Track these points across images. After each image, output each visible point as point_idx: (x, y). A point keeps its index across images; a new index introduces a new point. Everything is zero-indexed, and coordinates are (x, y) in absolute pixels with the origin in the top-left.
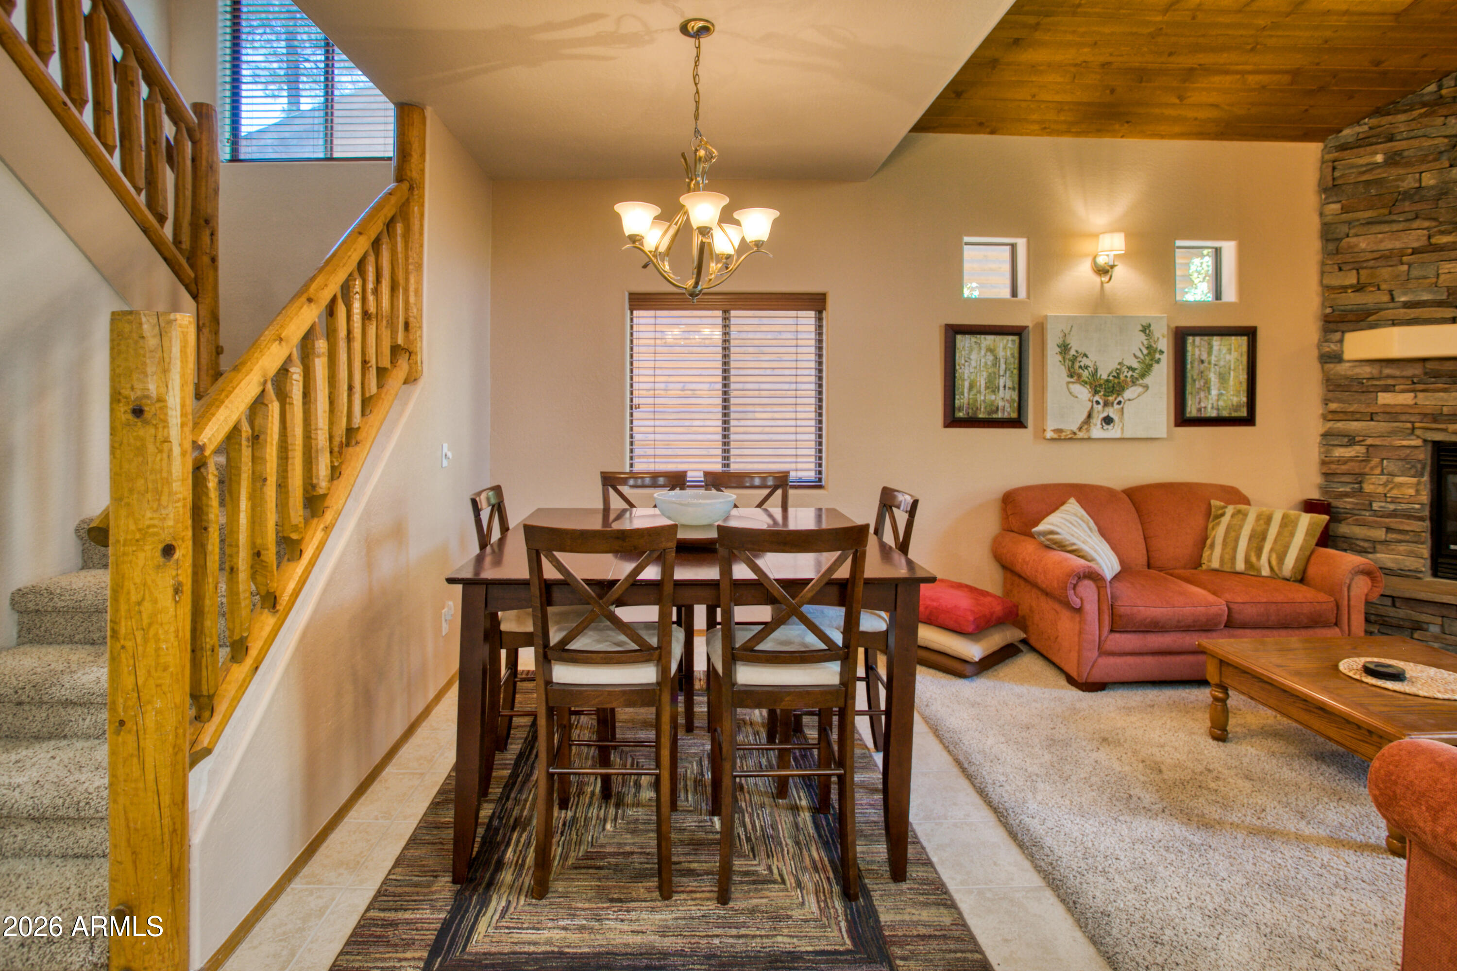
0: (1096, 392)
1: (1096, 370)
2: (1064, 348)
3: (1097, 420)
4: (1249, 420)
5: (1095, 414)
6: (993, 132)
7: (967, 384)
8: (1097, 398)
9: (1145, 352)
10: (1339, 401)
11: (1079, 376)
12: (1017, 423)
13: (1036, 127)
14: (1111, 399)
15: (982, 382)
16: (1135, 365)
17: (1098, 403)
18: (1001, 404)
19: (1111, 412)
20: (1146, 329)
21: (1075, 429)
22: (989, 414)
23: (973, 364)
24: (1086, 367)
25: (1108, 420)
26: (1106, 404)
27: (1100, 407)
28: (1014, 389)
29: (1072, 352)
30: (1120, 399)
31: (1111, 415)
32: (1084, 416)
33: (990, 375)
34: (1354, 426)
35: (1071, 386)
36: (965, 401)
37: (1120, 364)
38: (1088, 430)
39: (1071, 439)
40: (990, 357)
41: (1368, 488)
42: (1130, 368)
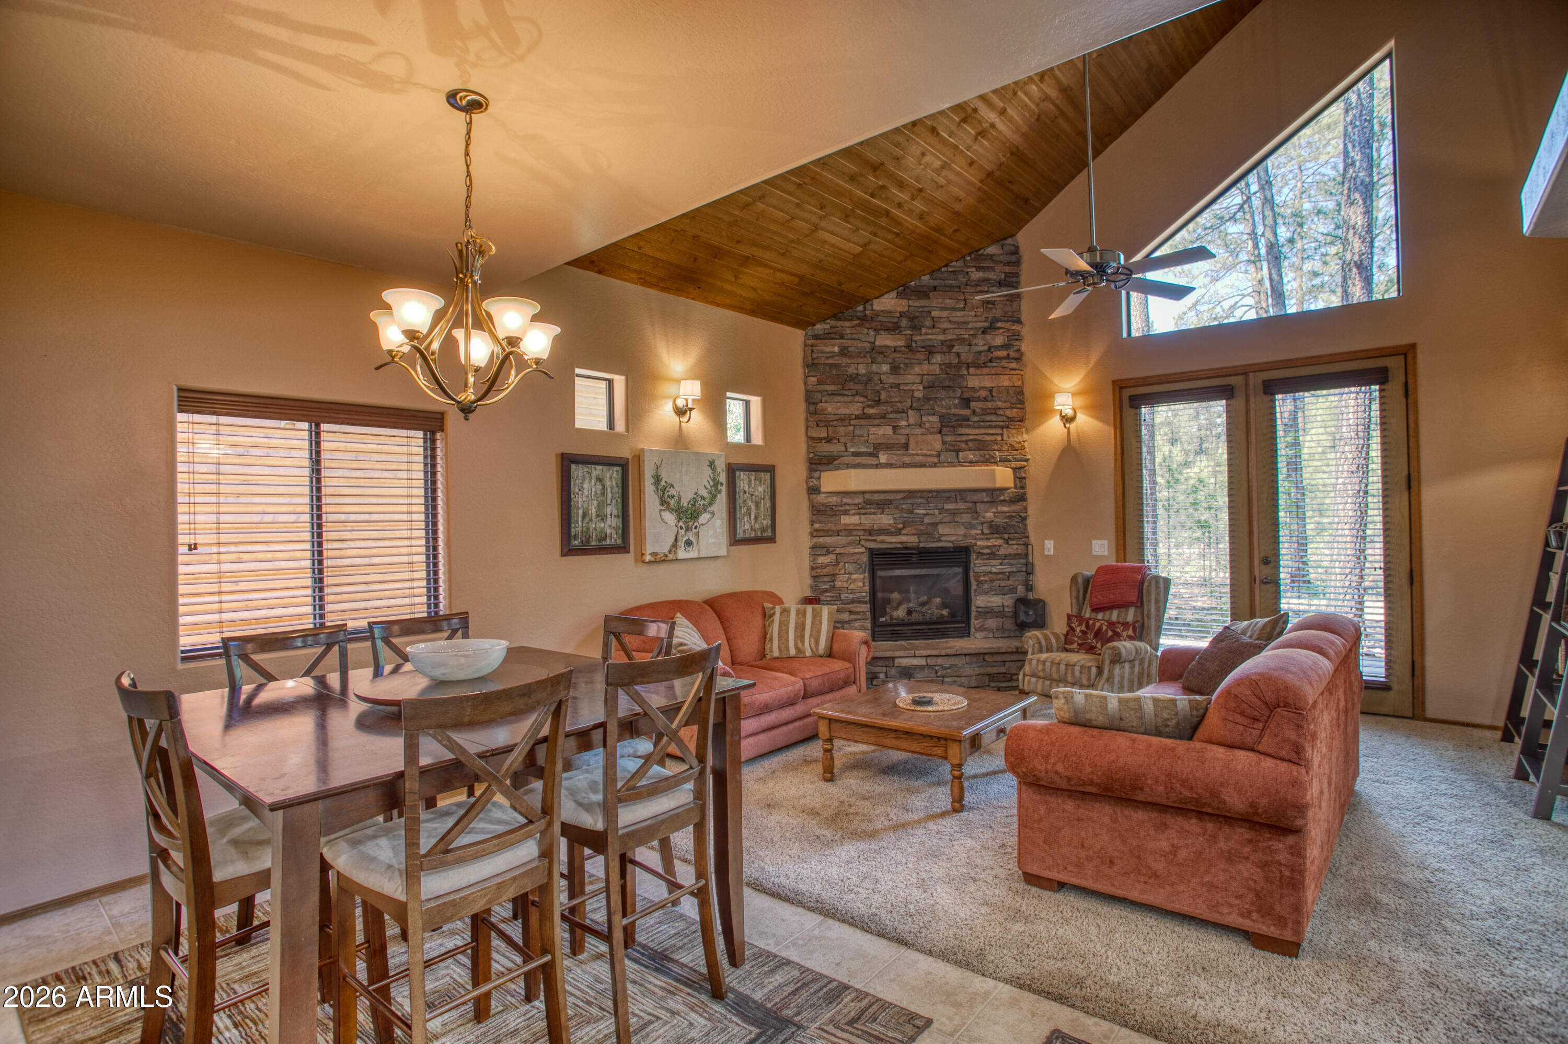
0: (679, 519)
1: (680, 498)
2: (657, 479)
3: (681, 544)
4: (772, 540)
5: (679, 538)
6: (600, 272)
7: (580, 512)
8: (681, 524)
9: (712, 483)
10: (820, 522)
11: (668, 503)
12: (623, 548)
13: (634, 276)
14: (690, 524)
15: (593, 511)
16: (706, 495)
17: (681, 528)
18: (609, 531)
19: (691, 536)
20: (712, 464)
21: (666, 551)
22: (600, 541)
23: (586, 493)
24: (673, 496)
25: (689, 543)
26: (687, 530)
27: (683, 531)
28: (618, 517)
29: (663, 483)
30: (696, 524)
31: (691, 538)
32: (671, 540)
33: (598, 505)
34: (829, 540)
35: (663, 513)
36: (580, 529)
37: (696, 493)
38: (676, 552)
39: (664, 560)
40: (599, 487)
41: (838, 584)
42: (703, 498)
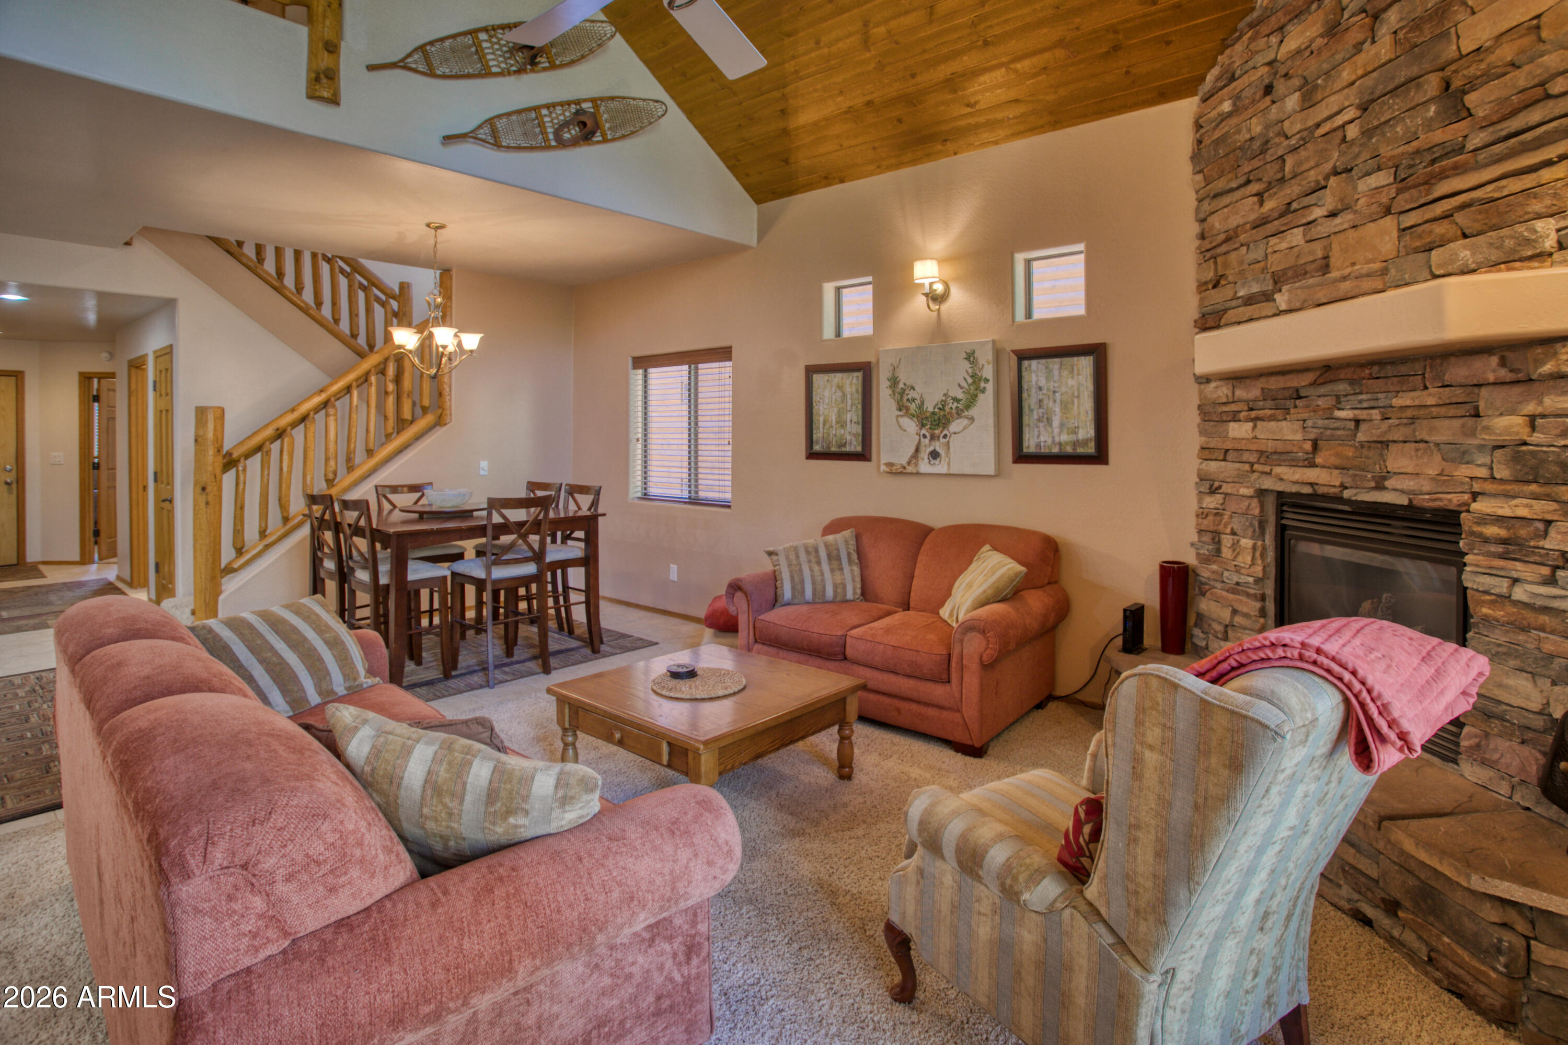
0: (923, 426)
1: (923, 402)
2: (894, 382)
3: (924, 454)
4: (1097, 460)
5: (922, 448)
6: (842, 181)
7: (821, 419)
8: (924, 431)
9: (970, 380)
11: (907, 409)
12: (863, 456)
14: (937, 432)
15: (833, 417)
16: (960, 395)
17: (925, 436)
18: (849, 437)
19: (938, 446)
20: (970, 357)
21: (904, 462)
22: (839, 447)
23: (827, 400)
24: (914, 400)
25: (935, 455)
26: (933, 438)
27: (927, 441)
28: (857, 423)
29: (901, 385)
30: (945, 432)
31: (938, 449)
32: (912, 450)
33: (839, 411)
35: (900, 419)
36: (820, 435)
37: (945, 395)
38: (916, 465)
39: (901, 473)
40: (839, 394)
42: (956, 400)
